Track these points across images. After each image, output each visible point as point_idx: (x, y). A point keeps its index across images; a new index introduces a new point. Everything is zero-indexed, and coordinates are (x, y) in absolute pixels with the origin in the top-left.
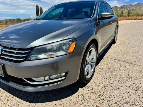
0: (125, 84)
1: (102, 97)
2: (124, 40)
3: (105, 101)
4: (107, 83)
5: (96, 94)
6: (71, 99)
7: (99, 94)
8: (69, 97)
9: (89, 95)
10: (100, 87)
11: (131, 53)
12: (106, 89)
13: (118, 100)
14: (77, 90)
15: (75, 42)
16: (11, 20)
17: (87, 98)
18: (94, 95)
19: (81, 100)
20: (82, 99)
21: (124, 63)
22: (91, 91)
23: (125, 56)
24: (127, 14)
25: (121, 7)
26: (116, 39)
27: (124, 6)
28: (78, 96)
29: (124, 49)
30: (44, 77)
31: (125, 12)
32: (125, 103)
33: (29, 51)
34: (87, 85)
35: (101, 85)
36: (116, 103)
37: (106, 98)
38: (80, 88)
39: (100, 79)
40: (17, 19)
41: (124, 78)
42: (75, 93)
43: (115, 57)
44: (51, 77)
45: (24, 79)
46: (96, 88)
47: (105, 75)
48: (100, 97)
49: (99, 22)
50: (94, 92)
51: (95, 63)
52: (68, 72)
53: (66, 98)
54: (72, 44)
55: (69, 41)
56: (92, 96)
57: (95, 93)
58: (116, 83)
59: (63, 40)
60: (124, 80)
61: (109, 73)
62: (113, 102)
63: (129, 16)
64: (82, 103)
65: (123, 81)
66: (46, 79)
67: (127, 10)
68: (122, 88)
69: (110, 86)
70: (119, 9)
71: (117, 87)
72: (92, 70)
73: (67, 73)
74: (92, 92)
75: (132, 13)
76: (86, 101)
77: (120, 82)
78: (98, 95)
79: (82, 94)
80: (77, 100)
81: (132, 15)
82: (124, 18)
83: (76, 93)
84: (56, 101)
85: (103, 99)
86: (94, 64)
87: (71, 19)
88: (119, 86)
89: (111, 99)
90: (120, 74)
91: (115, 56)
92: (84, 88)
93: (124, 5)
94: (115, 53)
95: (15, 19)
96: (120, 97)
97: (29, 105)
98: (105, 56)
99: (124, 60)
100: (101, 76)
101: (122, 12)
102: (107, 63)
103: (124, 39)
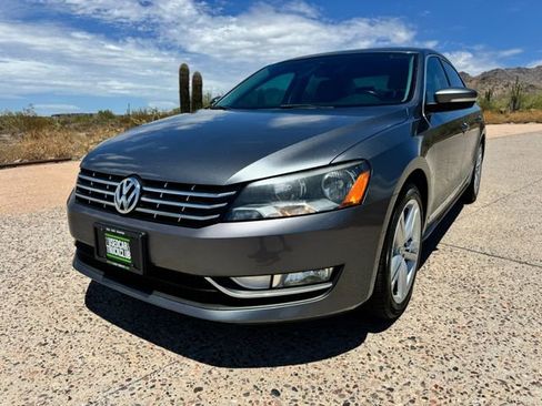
0: (527, 329)
1: (452, 364)
2: (507, 193)
3: (461, 375)
4: (463, 322)
5: (427, 352)
6: (346, 362)
7: (438, 352)
8: (338, 357)
9: (403, 354)
10: (440, 335)
11: (537, 234)
12: (463, 342)
13: (507, 373)
14: (361, 340)
15: (368, 173)
16: (78, 117)
17: (398, 361)
18: (421, 355)
19: (381, 368)
20: (382, 364)
21: (517, 265)
22: (410, 343)
23: (516, 244)
24: (506, 101)
25: (484, 78)
26: (478, 185)
27: (496, 72)
28: (369, 355)
29: (510, 221)
30: (269, 277)
31: (500, 93)
32: (534, 383)
33: (233, 193)
34: (394, 326)
35: (441, 327)
36: (503, 383)
37: (464, 365)
38: (370, 335)
39: (437, 312)
40: (100, 112)
41: (521, 312)
42: (357, 346)
43: (480, 245)
44: (288, 279)
45: (209, 279)
46: (426, 337)
47: (451, 299)
48: (444, 361)
49: (429, 118)
50: (422, 347)
51: (417, 256)
52: (342, 266)
53: (329, 360)
54: (356, 178)
55: (348, 169)
56: (417, 356)
57: (423, 350)
58: (493, 326)
59: (331, 165)
60: (521, 317)
61: (466, 294)
62: (490, 377)
63: (515, 109)
64: (386, 376)
65: (520, 320)
66: (274, 285)
67: (507, 86)
68: (518, 341)
69: (474, 333)
70: (474, 82)
71: (501, 337)
72: (409, 277)
73: (338, 270)
74: (413, 348)
75: (528, 97)
76: (397, 371)
77: (507, 323)
78: (435, 354)
79: (380, 352)
80: (367, 367)
81: (526, 104)
82: (496, 116)
83: (359, 348)
84: (297, 366)
85: (456, 369)
86: (415, 257)
87: (336, 107)
88: (506, 334)
89: (482, 370)
90: (505, 298)
91: (480, 242)
92: (383, 333)
93: (495, 68)
94: (479, 232)
95: (91, 115)
96: (514, 365)
97: (210, 372)
98: (442, 241)
99: (513, 257)
100: (436, 301)
101: (488, 96)
102: (454, 263)
103: (505, 189)
